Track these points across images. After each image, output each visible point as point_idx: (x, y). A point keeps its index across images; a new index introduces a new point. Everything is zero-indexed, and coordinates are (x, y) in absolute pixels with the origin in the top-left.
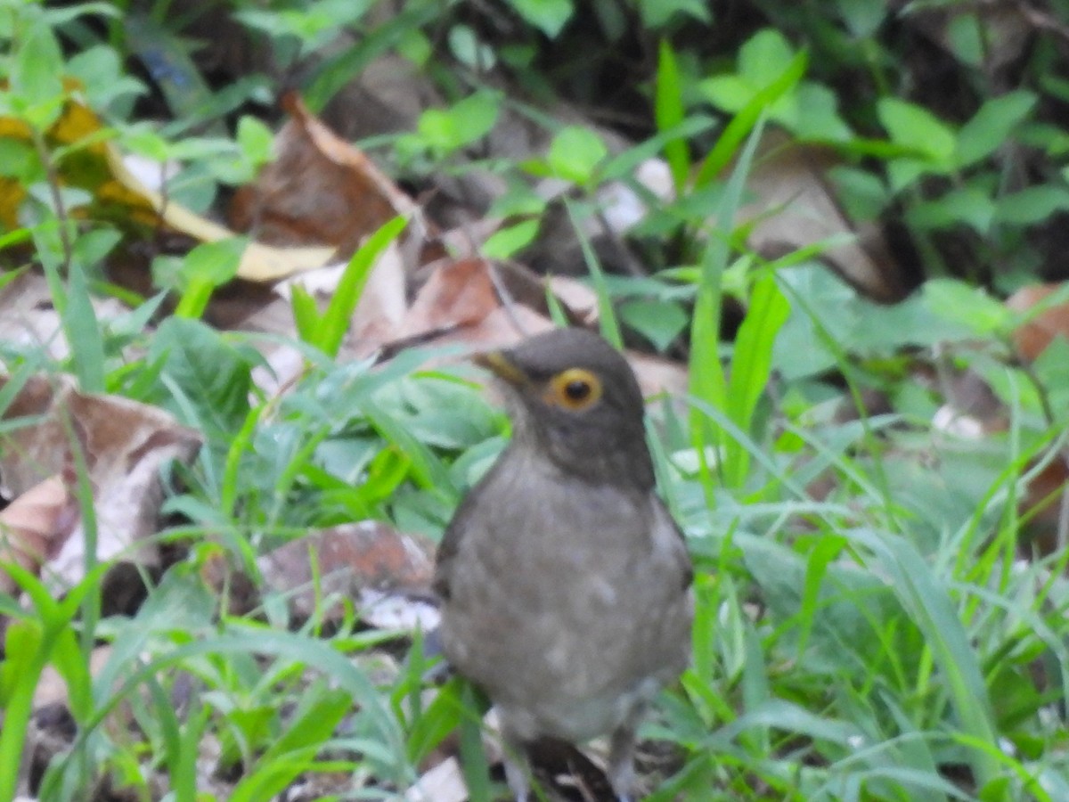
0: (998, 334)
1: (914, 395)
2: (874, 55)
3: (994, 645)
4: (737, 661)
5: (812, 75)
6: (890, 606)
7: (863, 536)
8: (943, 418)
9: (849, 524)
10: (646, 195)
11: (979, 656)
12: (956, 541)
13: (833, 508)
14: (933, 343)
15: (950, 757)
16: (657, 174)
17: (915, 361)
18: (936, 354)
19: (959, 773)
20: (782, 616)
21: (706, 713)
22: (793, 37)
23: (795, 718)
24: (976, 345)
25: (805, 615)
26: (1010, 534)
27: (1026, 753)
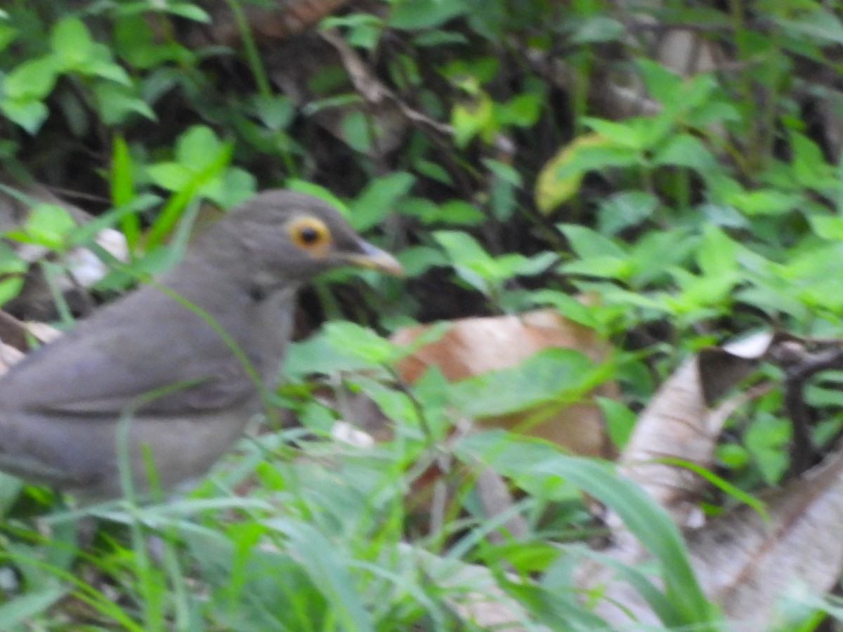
0: (386, 366)
1: (317, 412)
2: (284, 145)
3: (383, 609)
5: (236, 162)
6: (301, 580)
7: (280, 525)
8: (341, 431)
9: (268, 515)
10: (104, 256)
11: (373, 618)
12: (353, 525)
13: (255, 502)
14: (332, 370)
16: (113, 241)
17: (319, 386)
18: (335, 381)
20: (216, 588)
22: (219, 131)
24: (365, 373)
26: (395, 523)
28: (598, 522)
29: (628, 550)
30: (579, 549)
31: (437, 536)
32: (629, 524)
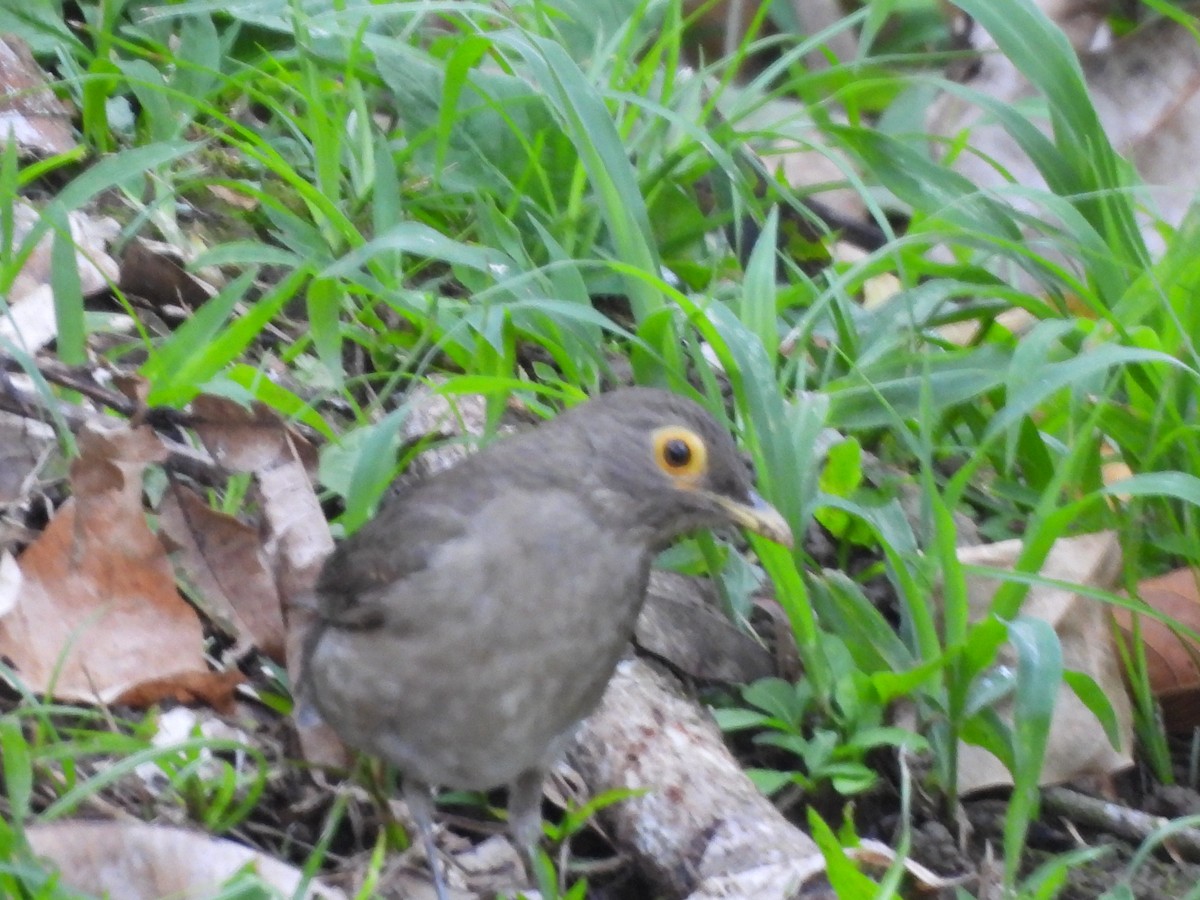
3: (654, 162)
4: (366, 179)
6: (538, 116)
7: (509, 38)
9: (491, 25)
11: (637, 174)
12: (613, 44)
13: (472, 8)
15: (605, 288)
19: (614, 305)
20: (417, 127)
21: (331, 237)
23: (432, 243)
25: (442, 126)
26: (673, 38)
27: (690, 283)
28: (963, 42)
29: (1004, 81)
30: (936, 79)
31: (732, 59)
32: (1007, 46)
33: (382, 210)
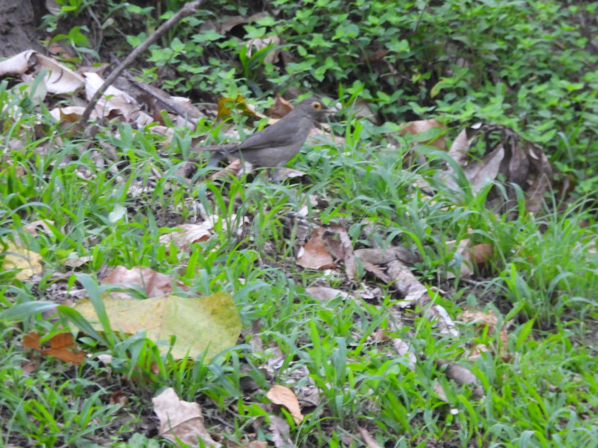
0: (398, 131)
1: (384, 141)
2: (376, 84)
3: (398, 184)
4: (355, 188)
5: (365, 87)
6: (381, 178)
7: (376, 166)
8: (389, 146)
9: (373, 164)
10: (337, 108)
11: (396, 186)
12: (392, 167)
13: (370, 162)
14: (387, 132)
15: (391, 204)
16: (339, 105)
17: (384, 136)
18: (387, 135)
19: (393, 206)
20: (362, 180)
21: (350, 197)
22: (362, 81)
23: (365, 198)
24: (394, 133)
25: (366, 180)
26: (400, 166)
27: (404, 203)
28: (444, 165)
29: (451, 171)
30: (440, 170)
31: (410, 168)
32: (451, 165)
33: (357, 193)
